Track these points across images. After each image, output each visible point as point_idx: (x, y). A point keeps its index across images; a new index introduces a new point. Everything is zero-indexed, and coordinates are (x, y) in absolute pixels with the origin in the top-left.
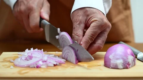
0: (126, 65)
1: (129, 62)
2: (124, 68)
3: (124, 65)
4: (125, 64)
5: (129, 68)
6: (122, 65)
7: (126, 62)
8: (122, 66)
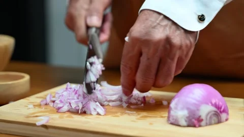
0: (194, 120)
1: (200, 116)
2: (188, 126)
3: (190, 120)
4: (191, 118)
5: (197, 126)
6: (186, 119)
7: (194, 115)
8: (186, 121)
